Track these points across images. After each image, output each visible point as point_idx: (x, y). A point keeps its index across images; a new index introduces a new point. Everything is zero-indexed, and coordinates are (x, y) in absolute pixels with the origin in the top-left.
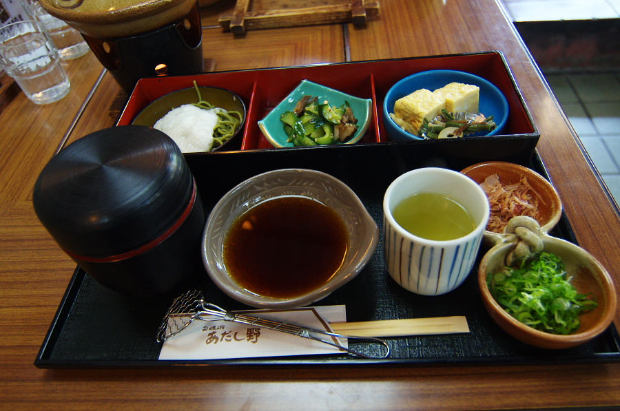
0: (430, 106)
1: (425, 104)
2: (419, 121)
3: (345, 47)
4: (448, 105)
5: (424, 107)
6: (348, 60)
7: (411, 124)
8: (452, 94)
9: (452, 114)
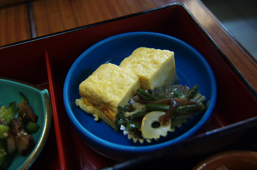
0: (122, 88)
1: (115, 87)
2: (112, 111)
3: (30, 22)
4: (142, 82)
5: (114, 91)
6: (35, 36)
7: (103, 112)
8: (144, 66)
9: (150, 91)
